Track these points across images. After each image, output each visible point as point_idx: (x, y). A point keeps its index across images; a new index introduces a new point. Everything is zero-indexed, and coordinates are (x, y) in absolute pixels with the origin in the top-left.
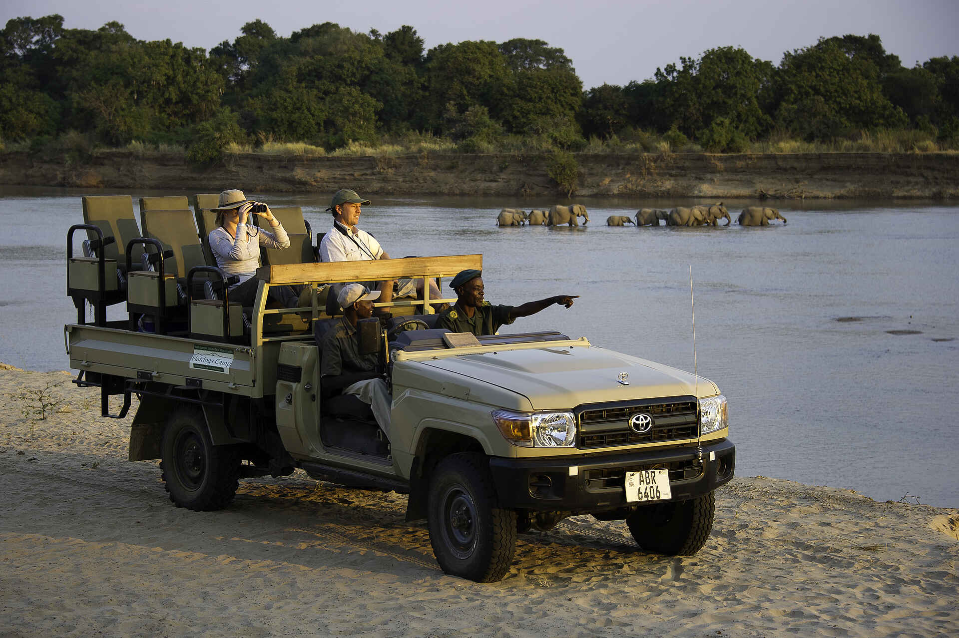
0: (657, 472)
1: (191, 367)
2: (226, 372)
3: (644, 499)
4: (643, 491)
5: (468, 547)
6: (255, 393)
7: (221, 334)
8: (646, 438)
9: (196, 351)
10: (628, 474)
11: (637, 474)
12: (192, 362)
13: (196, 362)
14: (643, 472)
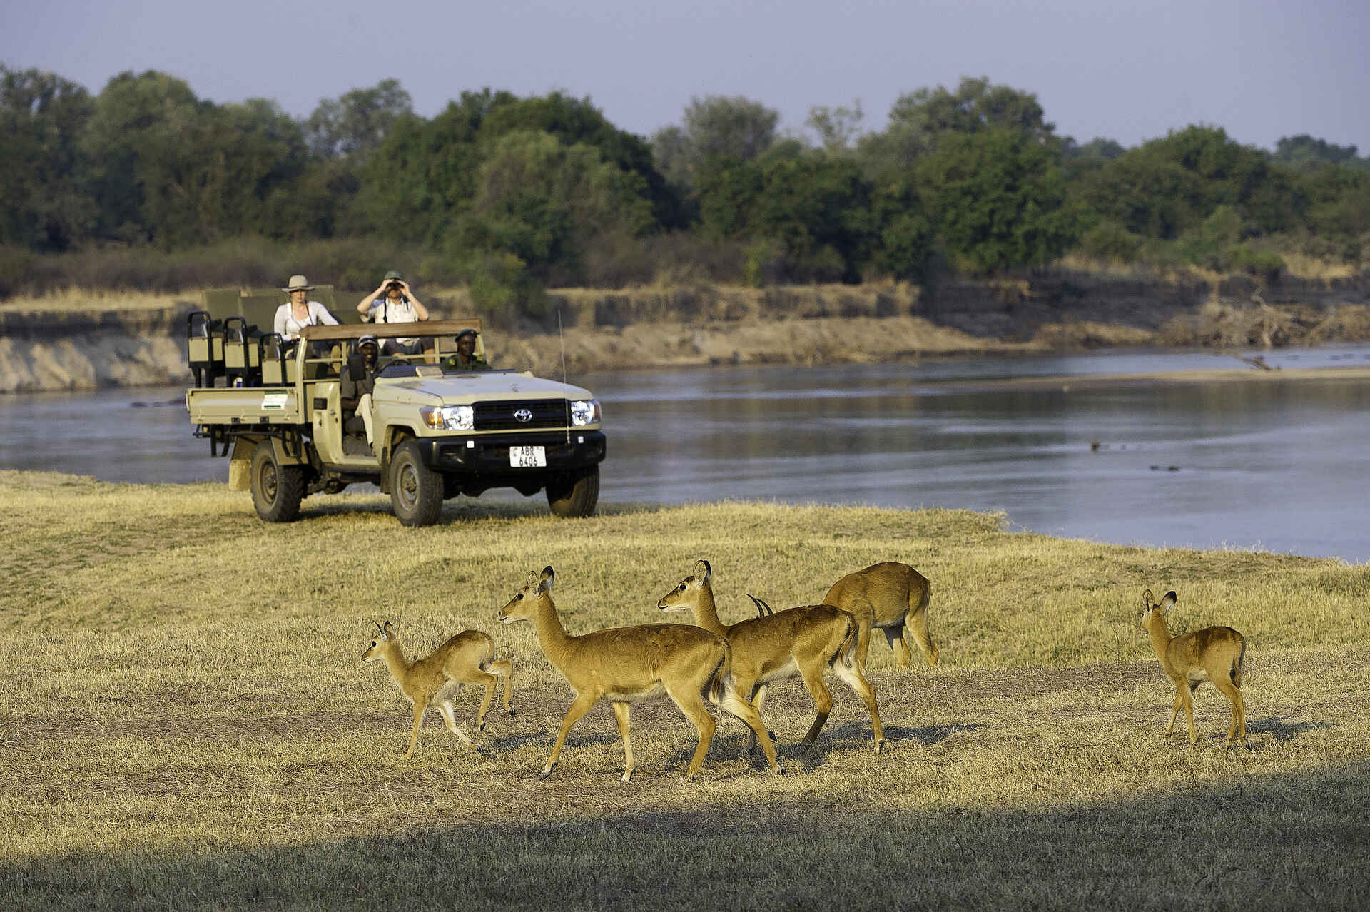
0: (535, 447)
1: (263, 408)
2: (283, 408)
3: (525, 465)
4: (523, 460)
5: (413, 502)
6: (300, 420)
7: (280, 381)
8: (525, 425)
9: (266, 396)
10: (512, 449)
11: (520, 448)
12: (263, 405)
13: (267, 404)
14: (524, 448)
